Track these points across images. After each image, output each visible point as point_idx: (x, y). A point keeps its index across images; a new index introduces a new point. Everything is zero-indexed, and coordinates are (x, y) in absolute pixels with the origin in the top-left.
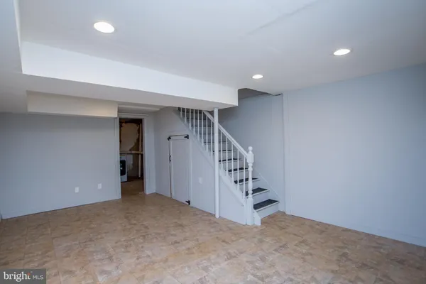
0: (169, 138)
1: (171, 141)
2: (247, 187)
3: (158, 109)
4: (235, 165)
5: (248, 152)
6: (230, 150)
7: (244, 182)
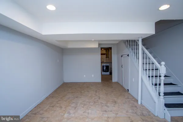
0: (122, 56)
1: (123, 58)
2: (159, 90)
3: (118, 42)
4: (153, 73)
5: (161, 65)
6: (149, 64)
7: (158, 86)
